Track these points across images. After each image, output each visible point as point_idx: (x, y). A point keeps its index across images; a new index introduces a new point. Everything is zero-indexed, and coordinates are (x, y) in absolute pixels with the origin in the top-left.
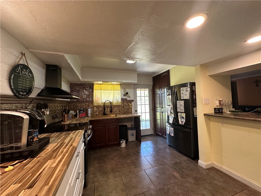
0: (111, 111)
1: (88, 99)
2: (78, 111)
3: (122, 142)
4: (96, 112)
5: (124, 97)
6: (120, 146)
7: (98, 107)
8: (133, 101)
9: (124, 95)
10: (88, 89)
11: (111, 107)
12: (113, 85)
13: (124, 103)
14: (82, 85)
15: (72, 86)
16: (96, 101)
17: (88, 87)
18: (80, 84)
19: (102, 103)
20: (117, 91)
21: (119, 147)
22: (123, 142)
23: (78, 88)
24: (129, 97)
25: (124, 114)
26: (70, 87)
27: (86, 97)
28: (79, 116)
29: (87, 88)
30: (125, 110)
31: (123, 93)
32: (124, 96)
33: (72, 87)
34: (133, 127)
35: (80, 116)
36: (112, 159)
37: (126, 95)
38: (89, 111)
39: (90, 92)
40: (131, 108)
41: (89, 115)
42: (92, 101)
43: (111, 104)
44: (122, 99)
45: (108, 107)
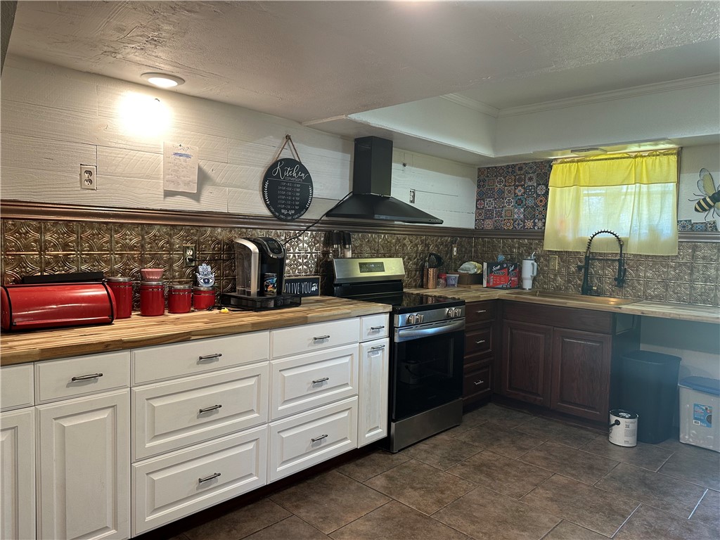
0: (620, 281)
1: (529, 224)
2: (485, 264)
3: (613, 419)
4: (556, 275)
9: (699, 203)
10: (530, 183)
11: (621, 261)
14: (513, 172)
15: (482, 178)
16: (556, 233)
17: (534, 176)
18: (508, 167)
22: (617, 423)
23: (500, 182)
26: (479, 181)
27: (522, 216)
28: (488, 283)
29: (531, 179)
32: (701, 208)
33: (484, 181)
35: (491, 284)
37: (710, 207)
38: (529, 268)
39: (538, 195)
41: (528, 284)
42: (542, 233)
43: (621, 246)
44: (686, 229)
45: (605, 259)
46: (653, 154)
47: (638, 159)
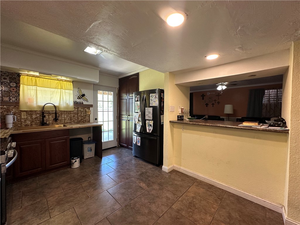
0: (56, 120)
1: (6, 99)
3: (74, 161)
4: (25, 120)
5: (78, 101)
6: (71, 167)
7: (30, 113)
8: (92, 106)
9: (78, 97)
11: (56, 113)
12: (60, 81)
13: (78, 108)
16: (26, 103)
17: (8, 78)
19: (39, 107)
20: (67, 91)
21: (69, 169)
22: (76, 161)
24: (87, 101)
25: (78, 122)
29: (5, 79)
30: (80, 118)
31: (77, 94)
32: (79, 98)
34: (90, 140)
36: (57, 188)
37: (81, 98)
39: (11, 87)
40: (89, 115)
41: (10, 126)
42: (17, 103)
43: (56, 108)
44: (75, 103)
45: (49, 113)
46: (66, 81)
47: (61, 81)
